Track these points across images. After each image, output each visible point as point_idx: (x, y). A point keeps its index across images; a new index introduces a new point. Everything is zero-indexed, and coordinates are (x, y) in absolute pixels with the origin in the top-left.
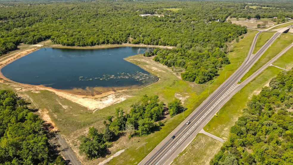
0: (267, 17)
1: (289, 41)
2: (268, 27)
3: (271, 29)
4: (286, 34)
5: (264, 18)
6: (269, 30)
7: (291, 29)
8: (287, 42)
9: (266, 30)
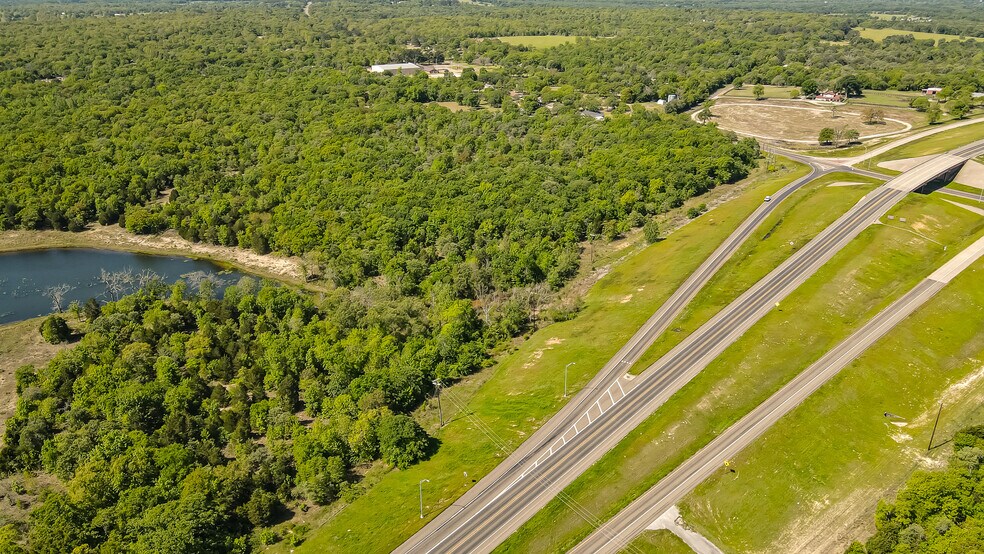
0: (900, 86)
1: (923, 252)
2: (871, 143)
3: (881, 157)
4: (924, 202)
5: (884, 88)
6: (866, 164)
7: (971, 165)
8: (904, 261)
9: (850, 162)
